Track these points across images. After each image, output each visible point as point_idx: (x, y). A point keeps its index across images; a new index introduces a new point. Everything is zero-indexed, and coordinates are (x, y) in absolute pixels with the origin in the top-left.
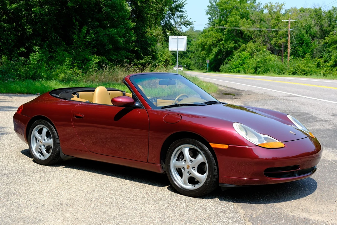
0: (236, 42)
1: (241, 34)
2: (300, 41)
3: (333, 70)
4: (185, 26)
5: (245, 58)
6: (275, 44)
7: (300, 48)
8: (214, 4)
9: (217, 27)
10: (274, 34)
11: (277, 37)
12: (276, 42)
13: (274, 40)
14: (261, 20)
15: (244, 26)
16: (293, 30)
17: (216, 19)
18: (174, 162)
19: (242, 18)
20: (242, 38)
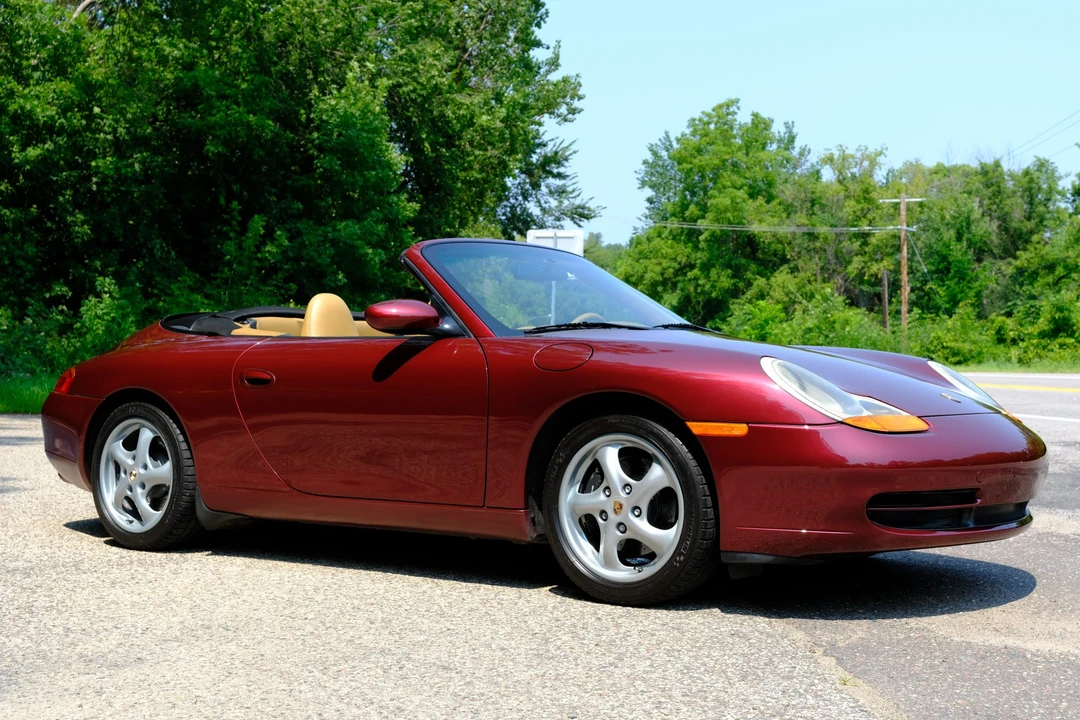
0: (737, 272)
1: (749, 245)
2: (939, 263)
3: (1049, 347)
4: (575, 223)
5: (766, 322)
6: (861, 275)
7: (939, 286)
8: (664, 154)
9: (674, 224)
10: (857, 245)
11: (866, 253)
12: (863, 268)
13: (856, 263)
14: (813, 203)
15: (760, 221)
16: (914, 228)
17: (670, 200)
18: (570, 496)
19: (752, 196)
20: (753, 256)
